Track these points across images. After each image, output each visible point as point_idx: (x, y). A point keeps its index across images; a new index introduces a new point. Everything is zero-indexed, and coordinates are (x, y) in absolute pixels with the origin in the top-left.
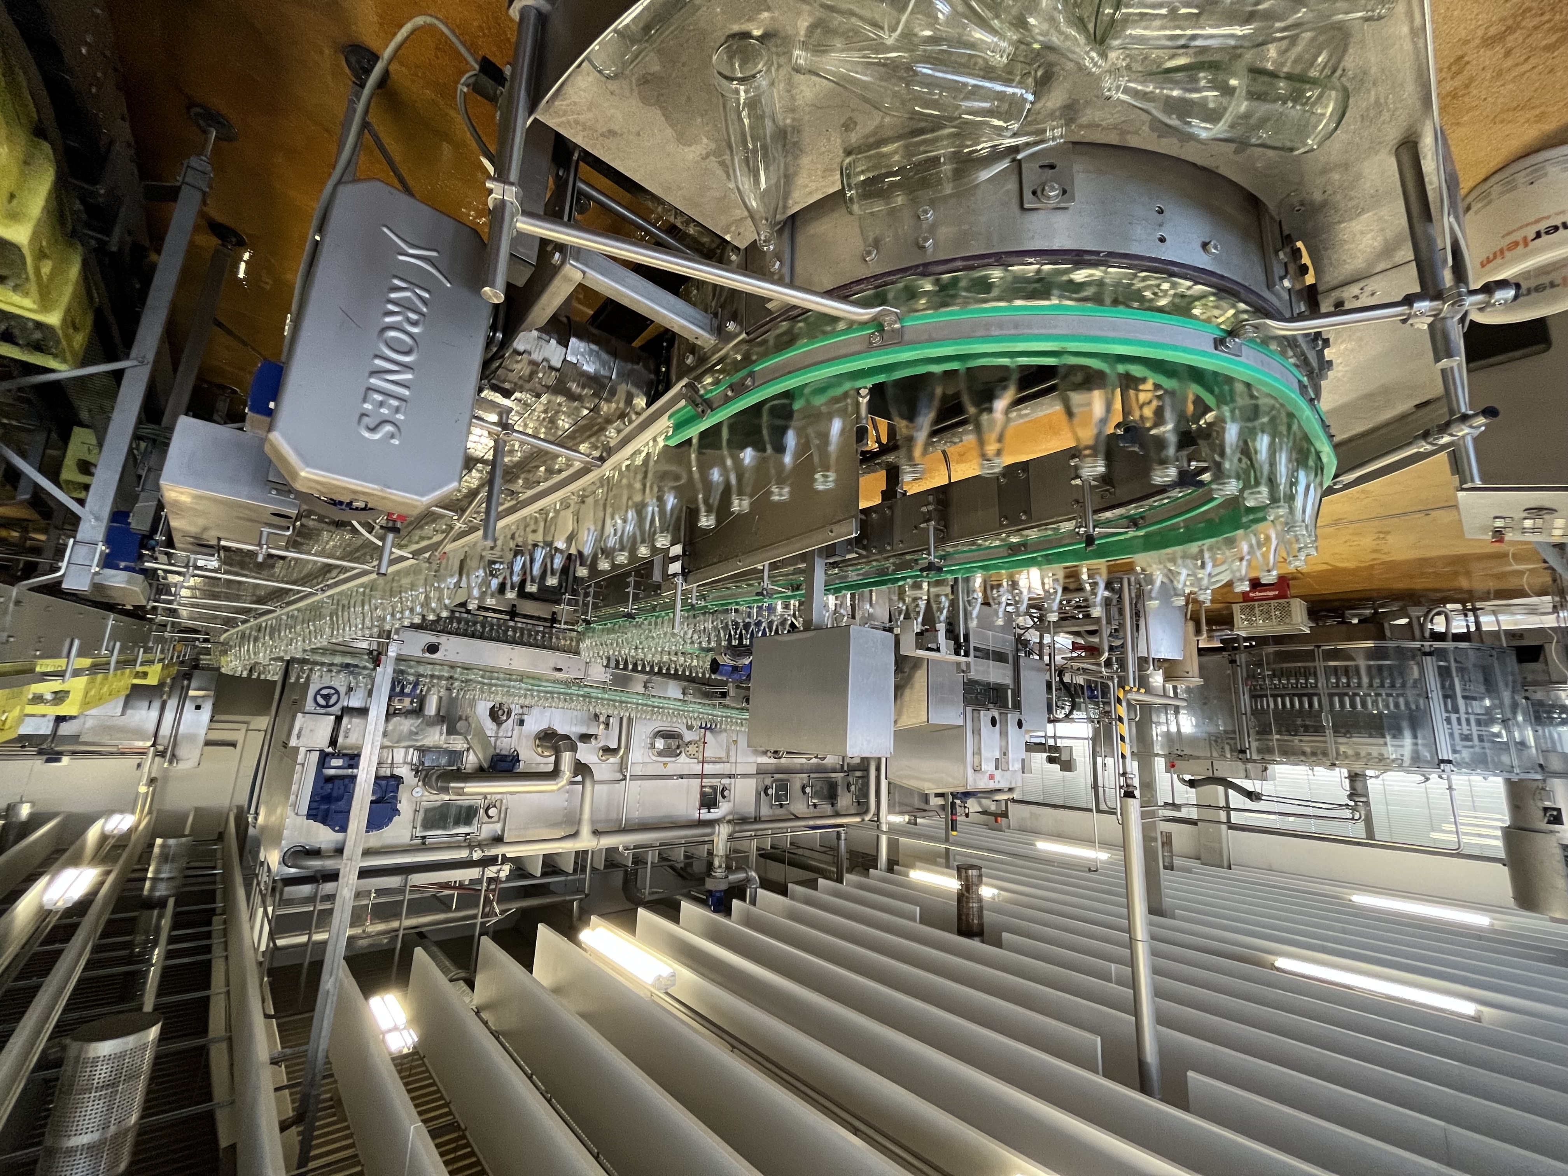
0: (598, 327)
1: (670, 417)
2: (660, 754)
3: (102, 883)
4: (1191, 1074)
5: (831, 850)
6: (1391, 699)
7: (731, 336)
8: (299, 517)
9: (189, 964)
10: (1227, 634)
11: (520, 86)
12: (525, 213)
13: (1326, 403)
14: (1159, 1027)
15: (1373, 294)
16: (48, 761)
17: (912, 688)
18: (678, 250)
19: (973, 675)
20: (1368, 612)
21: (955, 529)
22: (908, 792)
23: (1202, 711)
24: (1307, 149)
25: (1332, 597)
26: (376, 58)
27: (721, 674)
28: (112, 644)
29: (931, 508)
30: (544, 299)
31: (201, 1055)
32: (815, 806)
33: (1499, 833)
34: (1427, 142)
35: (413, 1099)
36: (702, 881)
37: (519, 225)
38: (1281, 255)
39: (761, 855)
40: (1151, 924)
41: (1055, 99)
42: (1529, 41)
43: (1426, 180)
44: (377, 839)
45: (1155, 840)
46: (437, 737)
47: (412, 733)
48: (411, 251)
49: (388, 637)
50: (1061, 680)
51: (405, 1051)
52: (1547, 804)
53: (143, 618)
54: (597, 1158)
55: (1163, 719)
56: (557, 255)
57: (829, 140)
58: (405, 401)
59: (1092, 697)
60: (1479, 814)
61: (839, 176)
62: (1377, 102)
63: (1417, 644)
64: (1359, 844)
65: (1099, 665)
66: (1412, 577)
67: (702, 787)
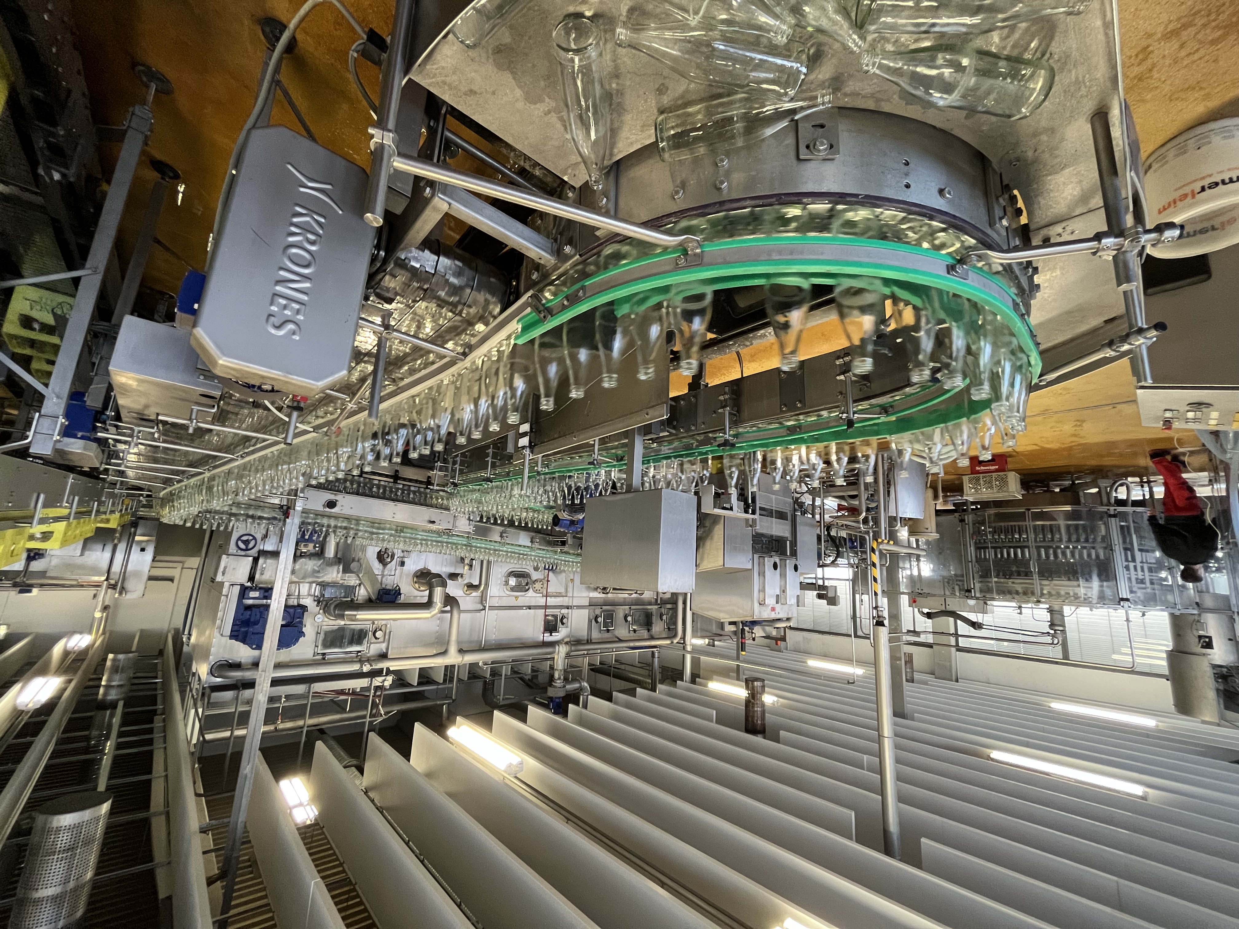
0: (464, 249)
1: (518, 321)
2: (513, 589)
3: (65, 689)
4: (923, 840)
5: (647, 665)
6: (1085, 551)
7: (568, 258)
8: (222, 398)
9: (136, 754)
10: (958, 499)
11: (397, 52)
12: (400, 154)
13: (1035, 318)
14: (901, 805)
15: (1072, 233)
16: (21, 592)
17: (712, 539)
18: (526, 187)
19: (759, 529)
20: (1068, 483)
21: (745, 414)
22: (708, 620)
23: (938, 559)
24: (1022, 115)
25: (1039, 472)
26: (284, 27)
27: (561, 527)
28: (72, 497)
29: (727, 397)
30: (418, 224)
31: (145, 825)
32: (635, 631)
33: (1164, 655)
34: (1115, 114)
35: (313, 860)
36: (545, 690)
37: (395, 164)
38: (1001, 200)
39: (592, 670)
40: (895, 724)
41: (825, 72)
42: (1199, 36)
43: (1114, 143)
44: (287, 655)
45: (900, 659)
46: (335, 575)
47: (314, 571)
48: (310, 184)
49: (296, 495)
50: (829, 534)
51: (308, 822)
52: (1201, 633)
53: (98, 478)
54: (459, 906)
55: (907, 565)
56: (428, 189)
57: (646, 101)
58: (303, 304)
59: (853, 547)
60: (1150, 641)
61: (653, 131)
62: (1077, 78)
63: (1105, 509)
64: (1057, 663)
65: (858, 522)
66: (1102, 456)
67: (546, 616)
